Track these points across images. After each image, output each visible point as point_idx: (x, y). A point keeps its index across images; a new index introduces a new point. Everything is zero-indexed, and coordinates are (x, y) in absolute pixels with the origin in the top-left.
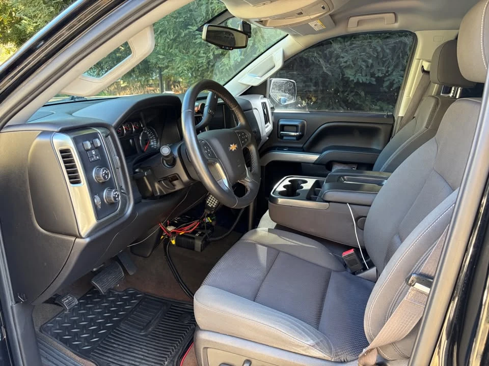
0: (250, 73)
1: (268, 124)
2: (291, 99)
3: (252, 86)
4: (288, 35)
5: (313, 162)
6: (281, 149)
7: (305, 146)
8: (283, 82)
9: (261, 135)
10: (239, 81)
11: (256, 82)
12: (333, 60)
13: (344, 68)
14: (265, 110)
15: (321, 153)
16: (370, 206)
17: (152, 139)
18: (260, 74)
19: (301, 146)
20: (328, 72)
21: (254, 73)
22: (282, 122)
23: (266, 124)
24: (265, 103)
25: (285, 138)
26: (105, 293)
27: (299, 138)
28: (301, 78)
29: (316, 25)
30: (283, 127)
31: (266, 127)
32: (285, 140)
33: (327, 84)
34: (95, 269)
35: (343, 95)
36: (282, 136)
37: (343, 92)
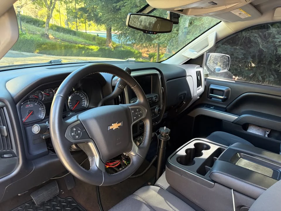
0: (191, 49)
1: (200, 87)
2: (225, 69)
3: (191, 59)
4: (221, 21)
5: (232, 121)
6: (209, 106)
7: (228, 107)
8: (219, 56)
9: (192, 96)
10: (183, 54)
11: (194, 55)
12: (270, 39)
13: (278, 46)
14: (199, 77)
15: (240, 116)
16: (255, 199)
17: (85, 99)
18: (198, 50)
19: (225, 107)
20: (263, 49)
21: (193, 49)
22: (212, 87)
23: (198, 87)
24: (200, 72)
25: (213, 99)
26: (38, 205)
27: (224, 100)
28: (242, 51)
29: (240, 14)
30: (213, 91)
31: (198, 90)
32: (212, 100)
33: (262, 57)
34: (19, 195)
35: (275, 67)
36: (211, 97)
37: (275, 64)
